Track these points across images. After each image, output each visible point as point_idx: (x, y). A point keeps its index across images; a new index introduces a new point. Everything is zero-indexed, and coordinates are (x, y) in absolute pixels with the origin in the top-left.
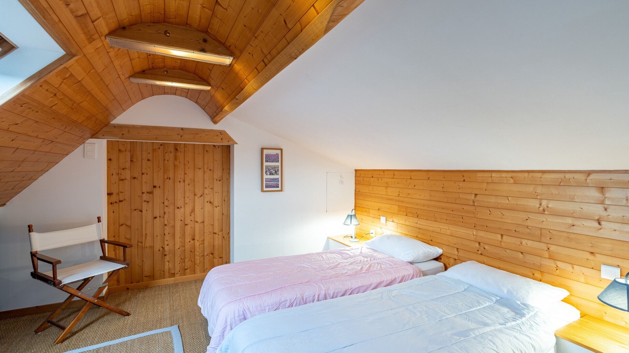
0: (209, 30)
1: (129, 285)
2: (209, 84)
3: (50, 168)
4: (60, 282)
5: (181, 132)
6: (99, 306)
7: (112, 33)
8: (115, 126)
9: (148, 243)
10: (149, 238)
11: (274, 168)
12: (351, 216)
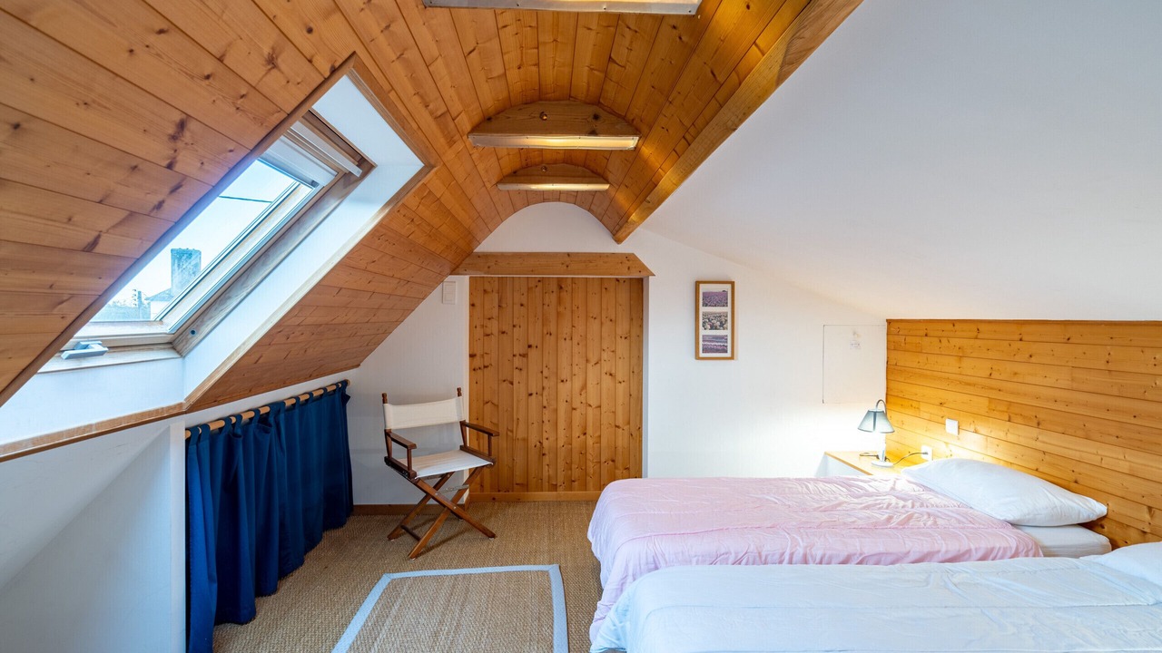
0: (601, 101)
1: (496, 494)
2: (606, 181)
3: (406, 317)
4: (415, 474)
5: (567, 259)
6: (459, 517)
7: (476, 129)
8: (479, 256)
9: (521, 434)
10: (522, 426)
11: (719, 316)
12: (875, 413)
